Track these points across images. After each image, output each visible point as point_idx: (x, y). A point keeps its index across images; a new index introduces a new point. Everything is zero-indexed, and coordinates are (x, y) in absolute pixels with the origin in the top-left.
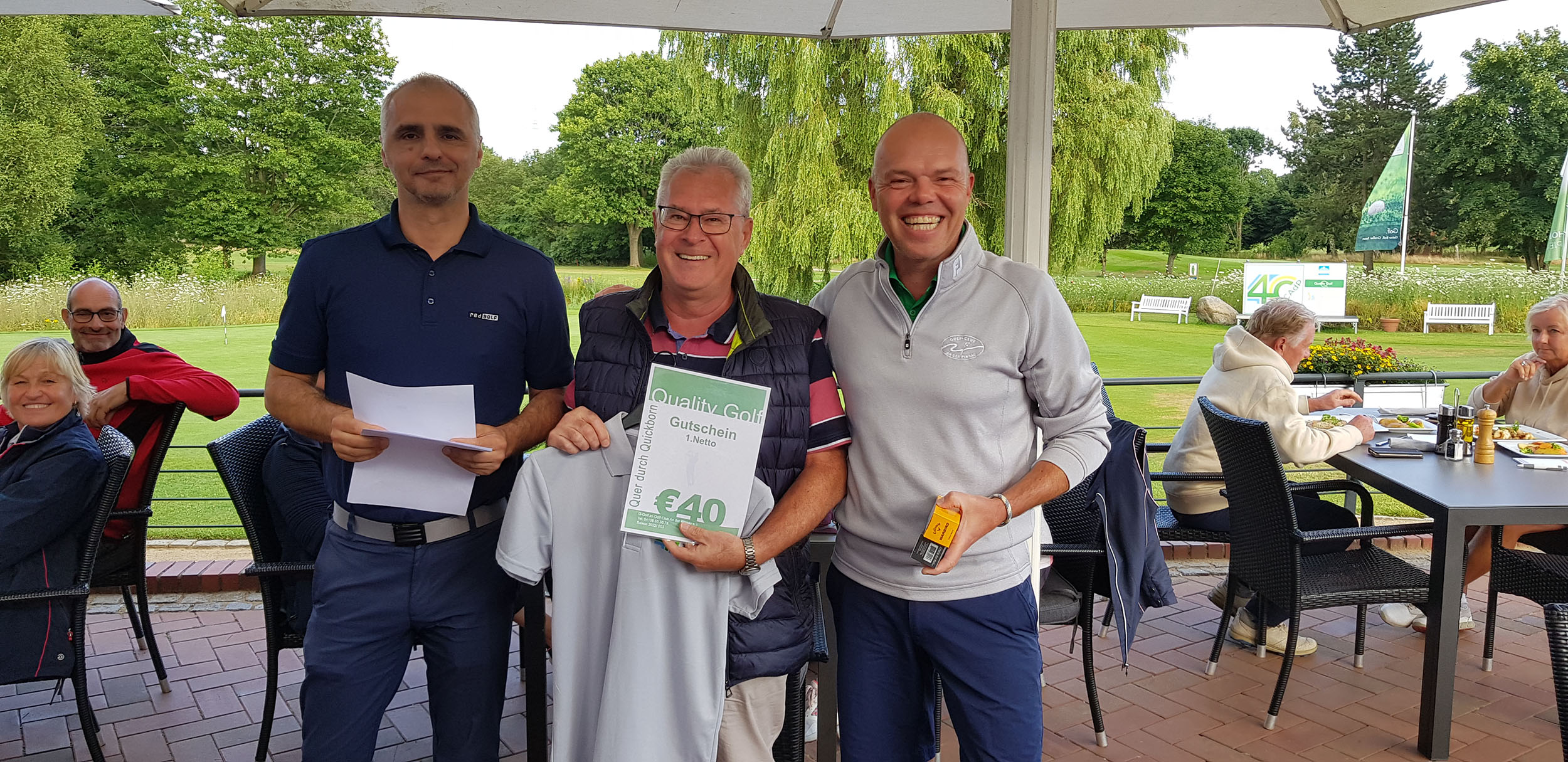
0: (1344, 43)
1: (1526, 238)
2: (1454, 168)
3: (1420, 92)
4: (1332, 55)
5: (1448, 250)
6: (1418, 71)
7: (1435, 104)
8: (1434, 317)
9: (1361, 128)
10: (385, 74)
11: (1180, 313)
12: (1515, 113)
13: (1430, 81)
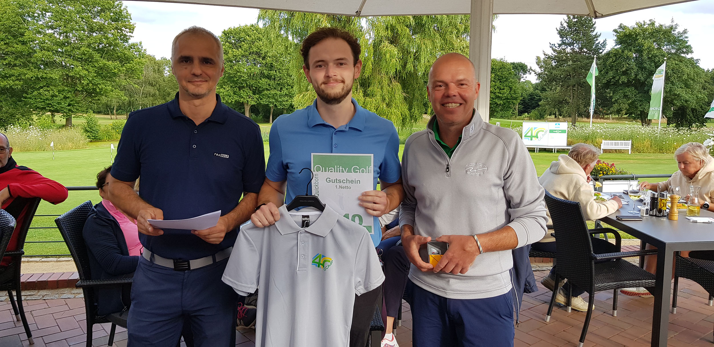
0: (562, 25)
1: (641, 111)
2: (610, 80)
3: (595, 47)
4: (557, 30)
5: (606, 116)
6: (594, 38)
7: (601, 53)
8: (605, 146)
9: (570, 63)
12: (636, 57)
13: (599, 42)
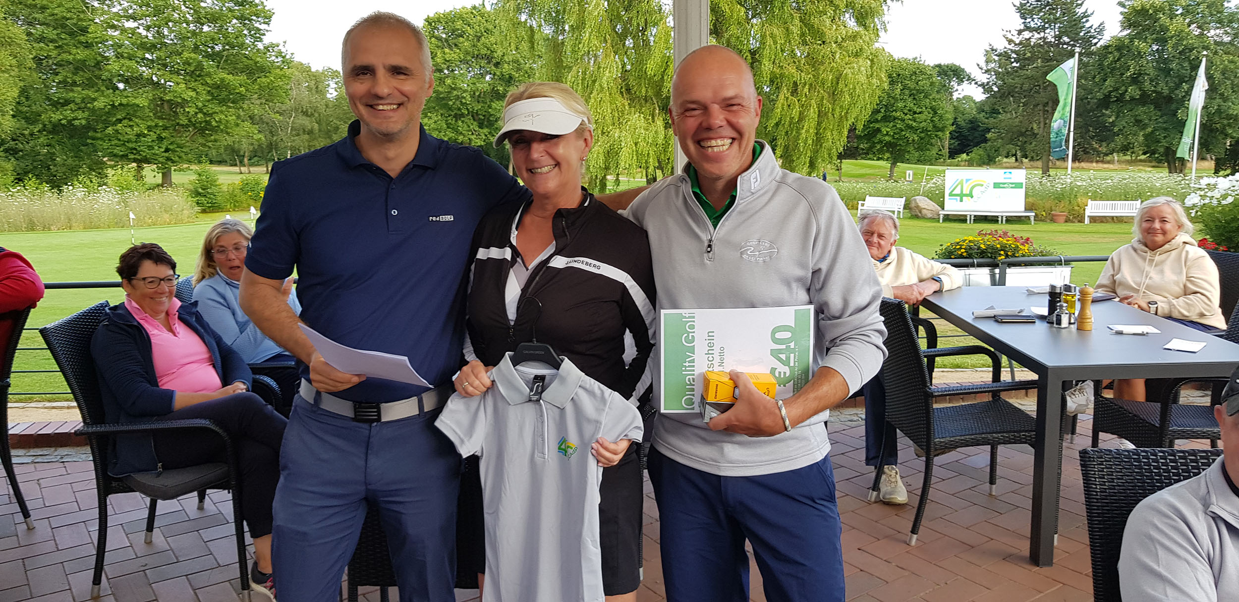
2: (1110, 95)
3: (1085, 34)
5: (1108, 158)
6: (1083, 18)
7: (1096, 44)
8: (1093, 211)
10: (264, 23)
11: (896, 210)
12: (1157, 51)
13: (1092, 26)
